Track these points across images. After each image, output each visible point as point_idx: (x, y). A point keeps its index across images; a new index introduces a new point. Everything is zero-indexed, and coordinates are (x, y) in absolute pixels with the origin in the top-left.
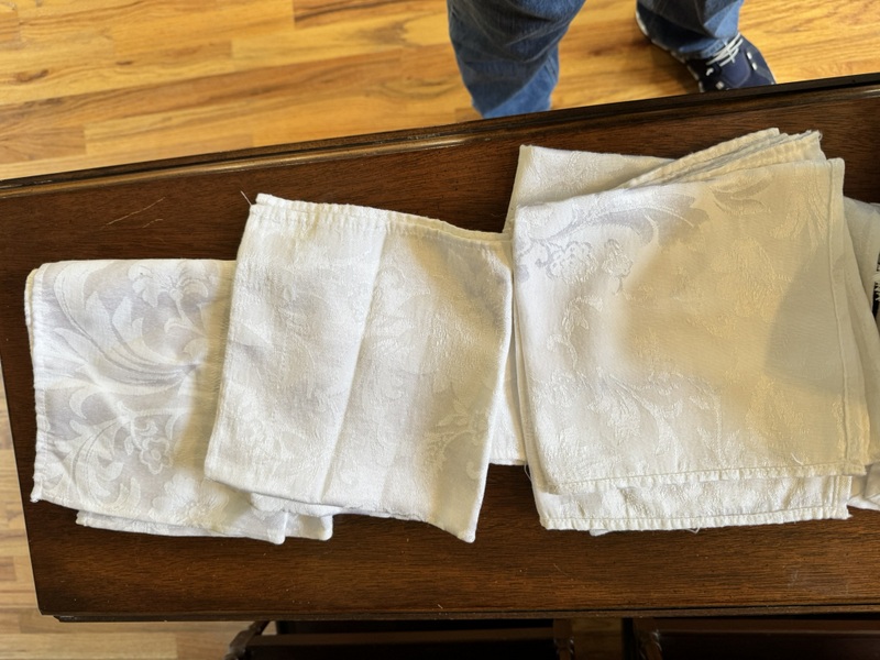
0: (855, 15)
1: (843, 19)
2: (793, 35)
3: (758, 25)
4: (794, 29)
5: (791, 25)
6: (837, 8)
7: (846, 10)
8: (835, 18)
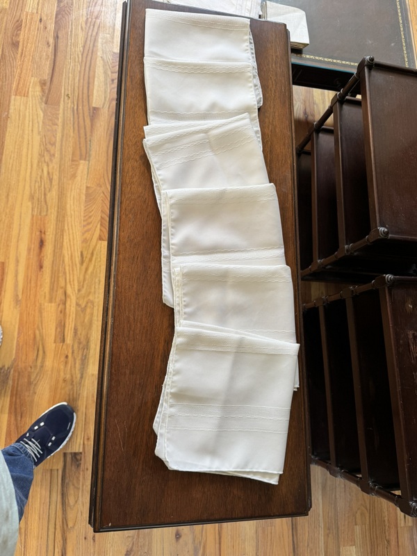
0: (51, 156)
1: (51, 160)
2: (53, 181)
3: (45, 194)
4: (51, 180)
5: (48, 181)
6: (45, 162)
7: (47, 158)
8: (50, 164)
